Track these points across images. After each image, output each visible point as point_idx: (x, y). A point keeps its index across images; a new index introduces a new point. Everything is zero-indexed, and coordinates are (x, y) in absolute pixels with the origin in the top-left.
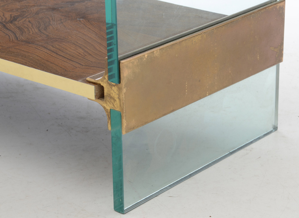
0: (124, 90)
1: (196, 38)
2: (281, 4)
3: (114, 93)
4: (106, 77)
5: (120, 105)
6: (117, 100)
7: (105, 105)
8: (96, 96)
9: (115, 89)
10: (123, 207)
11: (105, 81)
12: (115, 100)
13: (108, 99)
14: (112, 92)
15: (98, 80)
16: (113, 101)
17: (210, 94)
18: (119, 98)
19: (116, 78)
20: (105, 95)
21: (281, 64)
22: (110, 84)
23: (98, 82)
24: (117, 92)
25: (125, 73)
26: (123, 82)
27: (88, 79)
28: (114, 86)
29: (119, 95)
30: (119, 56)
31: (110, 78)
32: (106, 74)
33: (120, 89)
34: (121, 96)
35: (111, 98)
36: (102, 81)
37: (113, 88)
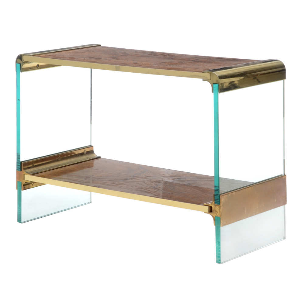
0: (222, 207)
1: (249, 188)
2: (285, 177)
3: (217, 209)
4: (214, 203)
5: (220, 214)
6: (219, 212)
7: (213, 215)
8: (209, 211)
9: (218, 207)
10: (220, 260)
11: (213, 204)
12: (217, 212)
13: (214, 212)
14: (216, 208)
15: (209, 204)
16: (216, 212)
17: (255, 215)
18: (219, 211)
19: (219, 203)
20: (213, 210)
21: (286, 205)
22: (215, 205)
23: (210, 205)
24: (218, 209)
25: (223, 200)
26: (222, 204)
27: (205, 204)
28: (217, 206)
29: (219, 210)
30: (220, 193)
31: (215, 203)
32: (213, 201)
33: (220, 207)
34: (220, 210)
35: (216, 211)
36: (211, 204)
37: (217, 207)
